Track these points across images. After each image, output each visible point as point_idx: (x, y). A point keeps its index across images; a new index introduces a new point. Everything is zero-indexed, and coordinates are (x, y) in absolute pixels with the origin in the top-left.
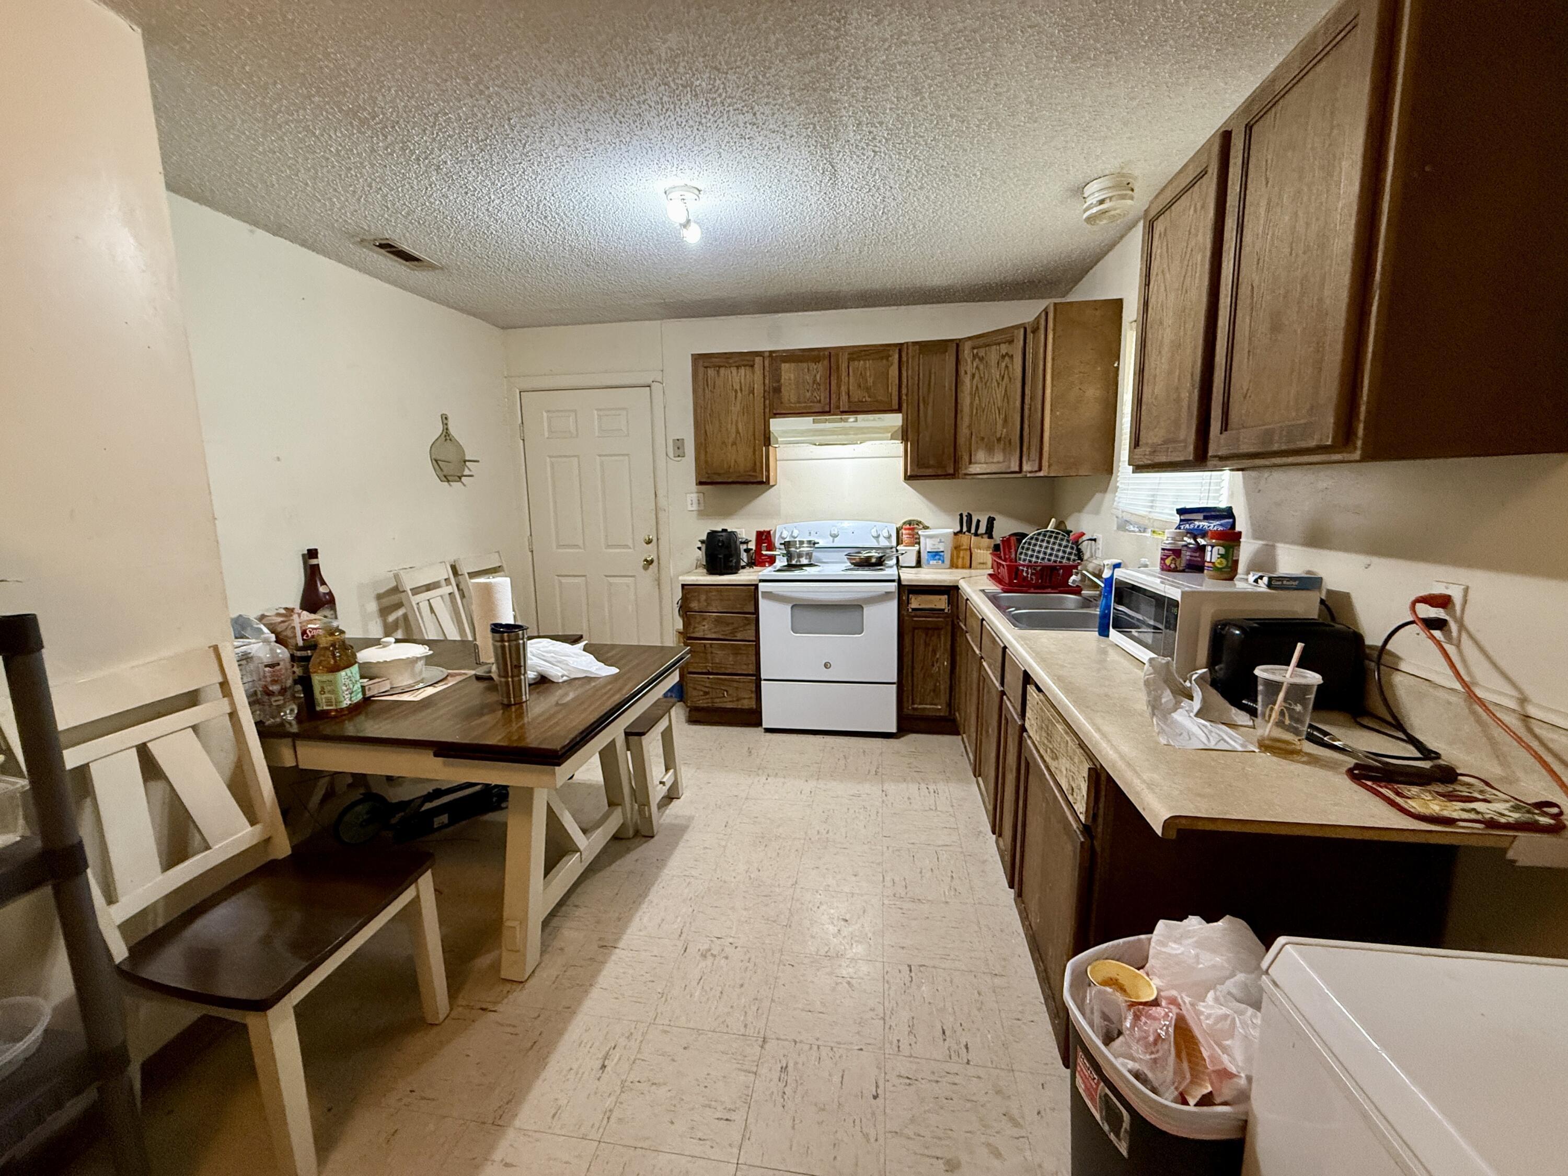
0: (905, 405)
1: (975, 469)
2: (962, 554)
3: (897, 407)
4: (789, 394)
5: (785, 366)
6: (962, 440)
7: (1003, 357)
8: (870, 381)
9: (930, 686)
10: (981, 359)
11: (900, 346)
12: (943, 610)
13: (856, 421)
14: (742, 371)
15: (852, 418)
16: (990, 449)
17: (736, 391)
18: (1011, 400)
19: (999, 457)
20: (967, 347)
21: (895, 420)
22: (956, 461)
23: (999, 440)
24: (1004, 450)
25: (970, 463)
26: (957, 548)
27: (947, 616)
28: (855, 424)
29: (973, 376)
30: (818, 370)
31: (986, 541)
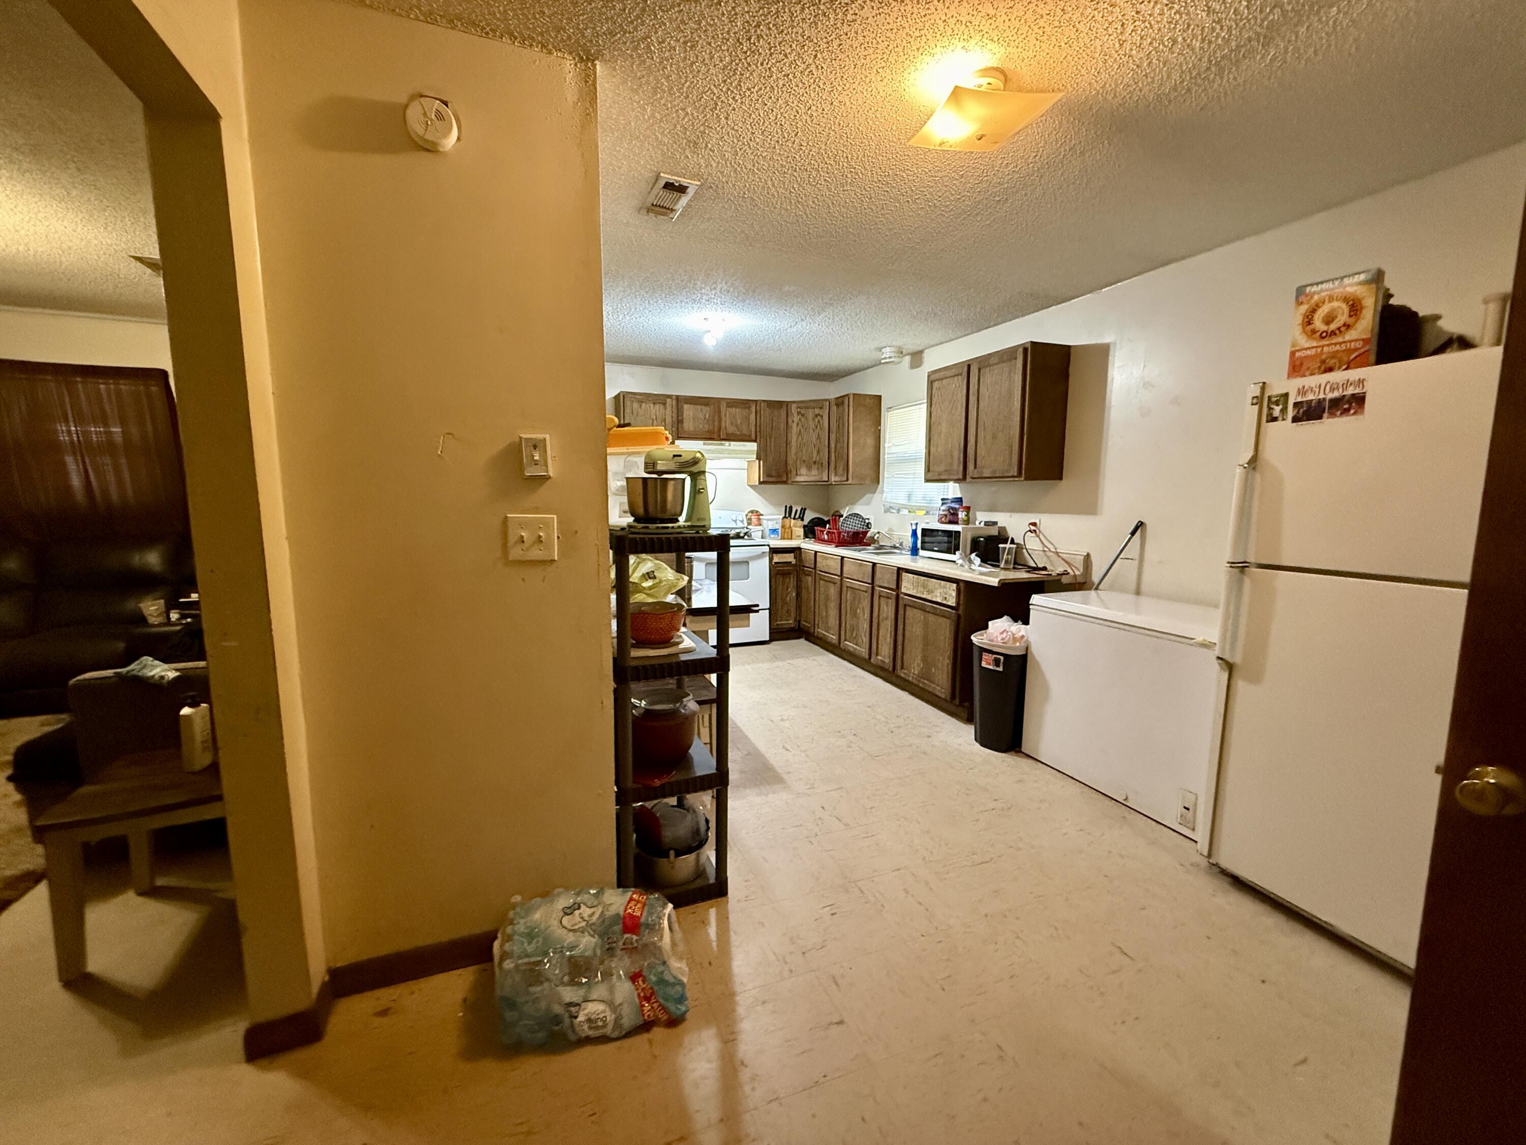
0: (758, 438)
1: (799, 479)
2: (787, 530)
3: (754, 438)
4: (688, 425)
5: (686, 406)
6: (790, 462)
7: (816, 416)
8: (739, 421)
9: (785, 609)
10: (803, 415)
11: (756, 401)
12: (791, 562)
13: (730, 445)
14: (657, 406)
15: (727, 443)
16: (809, 468)
17: (653, 420)
18: (822, 440)
19: (814, 472)
20: (794, 406)
21: (753, 446)
22: (787, 472)
23: (815, 462)
24: (818, 469)
25: (797, 475)
26: (783, 527)
27: (794, 565)
28: (729, 448)
29: (798, 424)
30: (707, 411)
31: (799, 522)
